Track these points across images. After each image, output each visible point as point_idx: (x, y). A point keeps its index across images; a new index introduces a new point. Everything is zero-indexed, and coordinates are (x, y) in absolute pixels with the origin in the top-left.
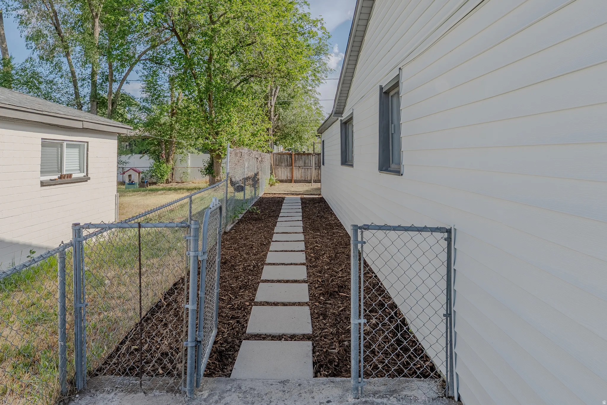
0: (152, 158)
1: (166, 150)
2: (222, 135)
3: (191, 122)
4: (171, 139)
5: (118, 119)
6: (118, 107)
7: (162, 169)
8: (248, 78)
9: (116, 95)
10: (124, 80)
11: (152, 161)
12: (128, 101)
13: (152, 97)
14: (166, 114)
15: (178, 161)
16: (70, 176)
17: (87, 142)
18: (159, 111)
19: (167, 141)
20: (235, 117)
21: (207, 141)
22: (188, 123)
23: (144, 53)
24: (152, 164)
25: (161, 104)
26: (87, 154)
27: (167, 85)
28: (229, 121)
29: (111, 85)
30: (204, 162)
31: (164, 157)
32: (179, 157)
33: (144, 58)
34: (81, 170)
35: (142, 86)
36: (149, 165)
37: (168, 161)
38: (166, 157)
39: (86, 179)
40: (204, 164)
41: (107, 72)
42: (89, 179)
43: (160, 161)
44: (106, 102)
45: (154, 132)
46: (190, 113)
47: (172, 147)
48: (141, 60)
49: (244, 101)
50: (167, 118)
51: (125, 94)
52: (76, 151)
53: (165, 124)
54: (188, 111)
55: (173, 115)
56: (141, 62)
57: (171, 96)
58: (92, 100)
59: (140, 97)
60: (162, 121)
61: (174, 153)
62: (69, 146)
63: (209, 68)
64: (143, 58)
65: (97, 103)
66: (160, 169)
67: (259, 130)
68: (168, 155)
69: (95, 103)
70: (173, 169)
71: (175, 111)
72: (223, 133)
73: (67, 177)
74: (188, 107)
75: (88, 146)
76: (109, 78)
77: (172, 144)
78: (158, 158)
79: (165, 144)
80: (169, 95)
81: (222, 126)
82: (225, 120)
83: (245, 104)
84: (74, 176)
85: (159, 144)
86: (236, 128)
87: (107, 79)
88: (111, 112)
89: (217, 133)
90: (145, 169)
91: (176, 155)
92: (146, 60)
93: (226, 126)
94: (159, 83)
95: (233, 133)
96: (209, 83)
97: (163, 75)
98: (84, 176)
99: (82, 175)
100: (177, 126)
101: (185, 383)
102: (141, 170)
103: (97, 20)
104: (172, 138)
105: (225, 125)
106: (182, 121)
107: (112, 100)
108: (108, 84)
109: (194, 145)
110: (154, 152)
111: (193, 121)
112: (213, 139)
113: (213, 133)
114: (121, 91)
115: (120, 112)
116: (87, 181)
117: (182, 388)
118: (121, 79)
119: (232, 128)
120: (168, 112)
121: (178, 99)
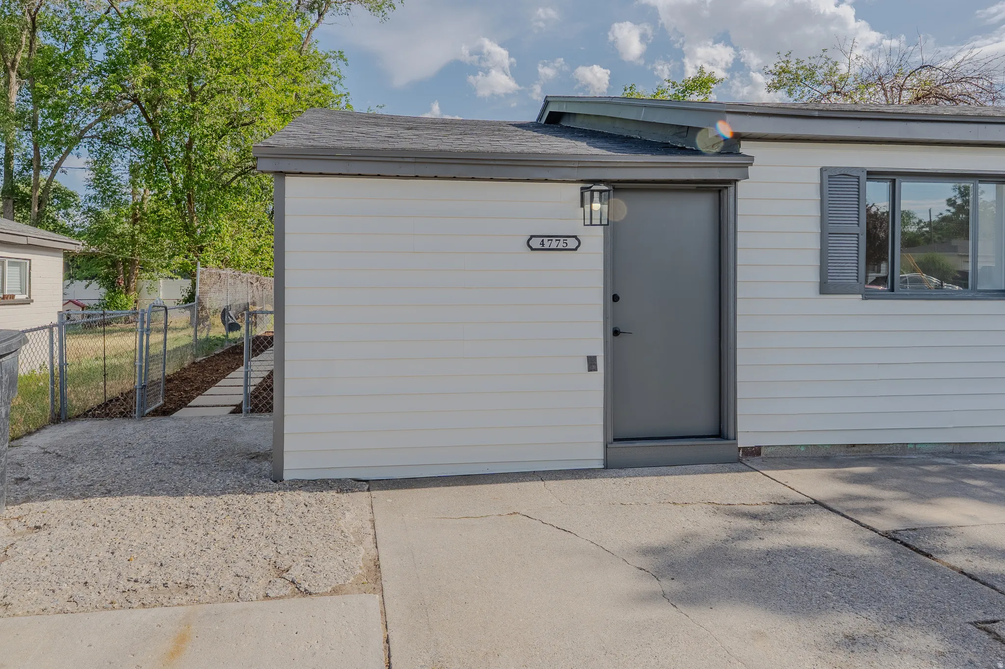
0: (104, 285)
1: (125, 274)
2: (208, 252)
3: (162, 233)
4: (133, 258)
5: (48, 227)
6: (47, 209)
7: (118, 301)
8: (248, 171)
9: (46, 190)
10: (58, 166)
11: (103, 290)
12: (65, 199)
13: (104, 193)
14: (124, 219)
15: (144, 290)
16: (13, 297)
17: (30, 260)
18: (114, 215)
19: (125, 260)
20: (226, 225)
21: (186, 260)
22: (158, 234)
23: (90, 126)
24: (103, 295)
25: (117, 205)
26: (30, 273)
27: (127, 177)
28: (218, 232)
29: (37, 174)
30: (182, 291)
31: (122, 285)
32: (145, 284)
33: (90, 135)
34: (22, 292)
35: (89, 177)
36: (98, 297)
37: (128, 290)
38: (125, 284)
39: (28, 302)
40: (182, 294)
41: (31, 155)
42: (32, 301)
43: (115, 291)
44: (28, 200)
45: (106, 247)
46: (161, 220)
47: (134, 268)
48: (85, 137)
49: (240, 204)
50: (126, 225)
51: (59, 189)
52: (17, 269)
53: (122, 234)
54: (159, 216)
55: (135, 222)
56: (86, 140)
57: (133, 194)
58: (6, 196)
59: (84, 193)
60: (119, 231)
61: (138, 279)
62: (12, 264)
63: (187, 157)
64: (88, 134)
65: (14, 202)
66: (116, 302)
67: (262, 245)
68: (128, 281)
69: (11, 202)
70: (136, 302)
71: (138, 216)
72: (209, 249)
73: (10, 298)
74: (158, 211)
75: (30, 264)
76: (35, 164)
77: (134, 264)
78: (111, 284)
79: (123, 264)
80: (130, 191)
81: (207, 240)
82: (212, 231)
83: (241, 208)
84: (17, 297)
85: (115, 264)
86: (229, 243)
87: (30, 164)
88: (38, 215)
89: (201, 249)
90: (92, 303)
91: (143, 281)
92: (92, 137)
93: (214, 240)
94: (114, 173)
95: (224, 249)
96: (188, 178)
97: (119, 160)
98: (27, 298)
99: (24, 297)
100: (142, 238)
101: (135, 412)
102: (86, 303)
103: (13, 75)
104: (134, 256)
105: (212, 238)
106: (149, 231)
107: (39, 196)
108: (32, 172)
109: (167, 266)
110: (107, 277)
111: (164, 232)
112: (194, 257)
113: (195, 248)
114: (53, 184)
115: (51, 215)
116: (29, 304)
117: (133, 415)
118: (53, 165)
119: (223, 242)
120: (127, 217)
121: (143, 199)
